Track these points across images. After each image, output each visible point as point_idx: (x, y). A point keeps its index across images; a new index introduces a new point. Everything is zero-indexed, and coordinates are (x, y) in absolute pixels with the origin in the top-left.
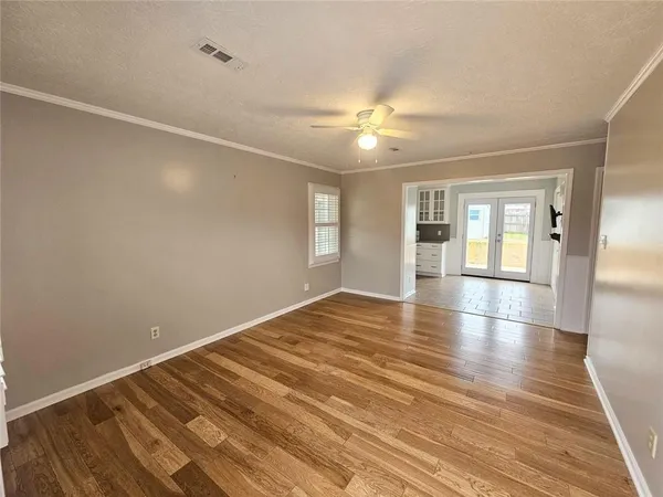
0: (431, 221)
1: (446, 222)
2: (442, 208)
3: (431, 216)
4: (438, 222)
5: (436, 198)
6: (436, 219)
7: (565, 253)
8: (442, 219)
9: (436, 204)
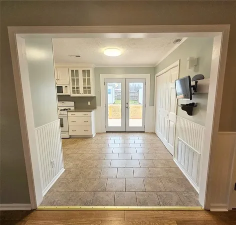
0: (82, 94)
1: (92, 95)
2: (89, 83)
3: (81, 90)
4: (87, 95)
5: (84, 76)
6: (85, 92)
7: (217, 129)
8: (89, 92)
9: (84, 80)
